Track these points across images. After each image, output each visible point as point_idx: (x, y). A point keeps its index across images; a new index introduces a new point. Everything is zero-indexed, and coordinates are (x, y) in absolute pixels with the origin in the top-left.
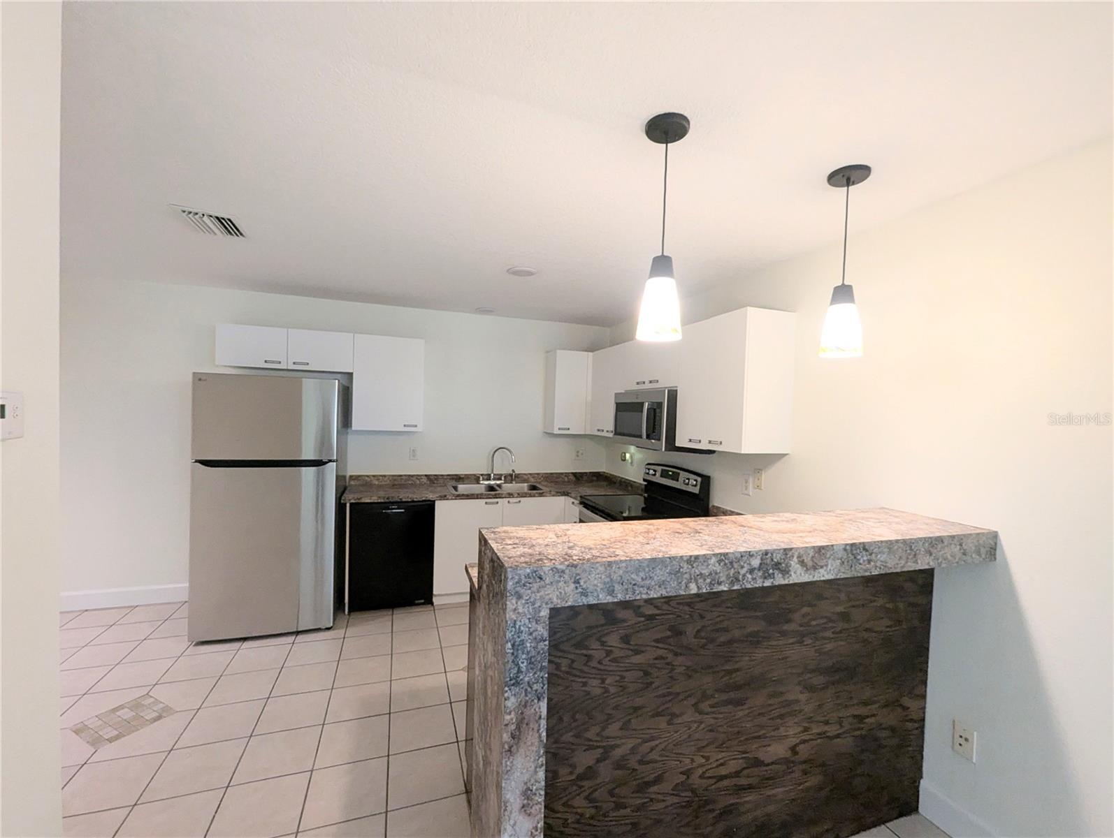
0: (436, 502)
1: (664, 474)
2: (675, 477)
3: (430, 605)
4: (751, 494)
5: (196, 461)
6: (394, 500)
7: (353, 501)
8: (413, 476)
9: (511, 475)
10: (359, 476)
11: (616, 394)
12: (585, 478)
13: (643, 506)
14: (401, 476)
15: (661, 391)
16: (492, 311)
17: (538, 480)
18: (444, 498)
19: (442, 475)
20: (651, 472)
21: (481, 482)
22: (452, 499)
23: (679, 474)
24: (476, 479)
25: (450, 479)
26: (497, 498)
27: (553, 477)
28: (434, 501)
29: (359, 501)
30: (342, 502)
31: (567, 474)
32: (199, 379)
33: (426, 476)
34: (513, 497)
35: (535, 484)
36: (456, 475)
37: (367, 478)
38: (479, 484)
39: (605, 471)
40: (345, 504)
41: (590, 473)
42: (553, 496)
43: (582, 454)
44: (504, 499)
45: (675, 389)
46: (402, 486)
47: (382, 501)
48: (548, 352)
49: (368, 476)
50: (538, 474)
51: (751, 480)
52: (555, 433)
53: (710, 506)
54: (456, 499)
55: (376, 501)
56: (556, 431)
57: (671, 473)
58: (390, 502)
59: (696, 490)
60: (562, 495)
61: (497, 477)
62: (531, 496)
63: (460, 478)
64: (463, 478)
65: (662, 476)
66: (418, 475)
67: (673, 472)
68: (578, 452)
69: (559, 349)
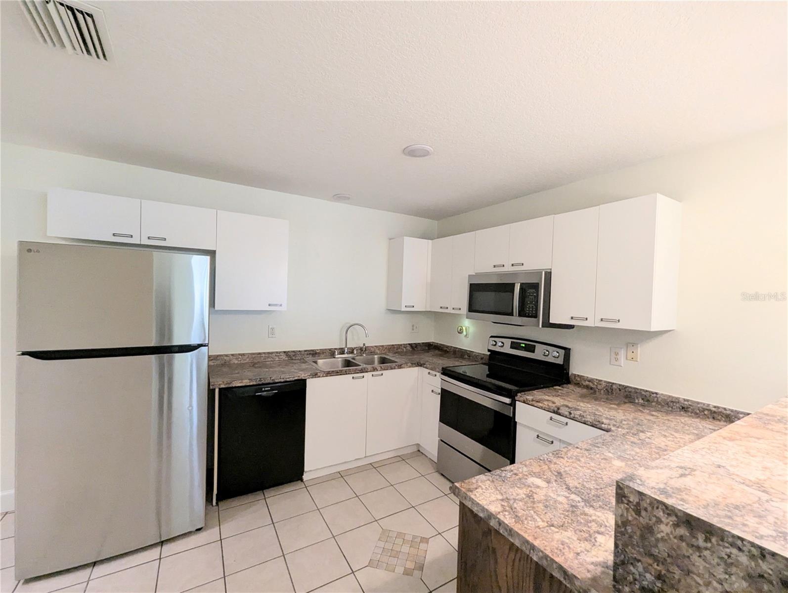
0: (308, 381)
1: (514, 346)
2: (531, 349)
3: (300, 481)
4: (622, 365)
5: (24, 354)
6: (267, 382)
7: (222, 386)
8: (272, 353)
9: (361, 349)
10: (218, 356)
11: (469, 275)
12: (419, 348)
13: (488, 373)
14: (260, 354)
15: (539, 273)
16: (349, 198)
17: (383, 352)
18: (315, 375)
19: (300, 351)
20: (500, 344)
21: (337, 356)
22: (323, 376)
23: (535, 346)
24: (331, 353)
25: (307, 354)
26: (363, 372)
27: (394, 348)
28: (306, 380)
29: (231, 386)
30: (211, 387)
31: (405, 346)
32: (27, 249)
33: (285, 352)
34: (377, 371)
35: (384, 356)
36: (312, 350)
37: (225, 358)
38: (334, 358)
39: (434, 341)
40: (214, 390)
41: (423, 343)
42: (410, 367)
43: (416, 328)
44: (369, 373)
45: (549, 271)
46: (263, 365)
47: (255, 383)
48: (390, 239)
49: (227, 356)
50: (383, 346)
51: (622, 353)
52: (402, 310)
53: (570, 373)
54: (327, 376)
55: (249, 384)
56: (404, 309)
57: (524, 345)
58: (263, 384)
59: (560, 361)
60: (416, 366)
61: (351, 351)
62: (392, 369)
63: (316, 353)
64: (319, 353)
65: (512, 347)
66: (277, 352)
67: (525, 344)
68: (413, 326)
69: (406, 236)
